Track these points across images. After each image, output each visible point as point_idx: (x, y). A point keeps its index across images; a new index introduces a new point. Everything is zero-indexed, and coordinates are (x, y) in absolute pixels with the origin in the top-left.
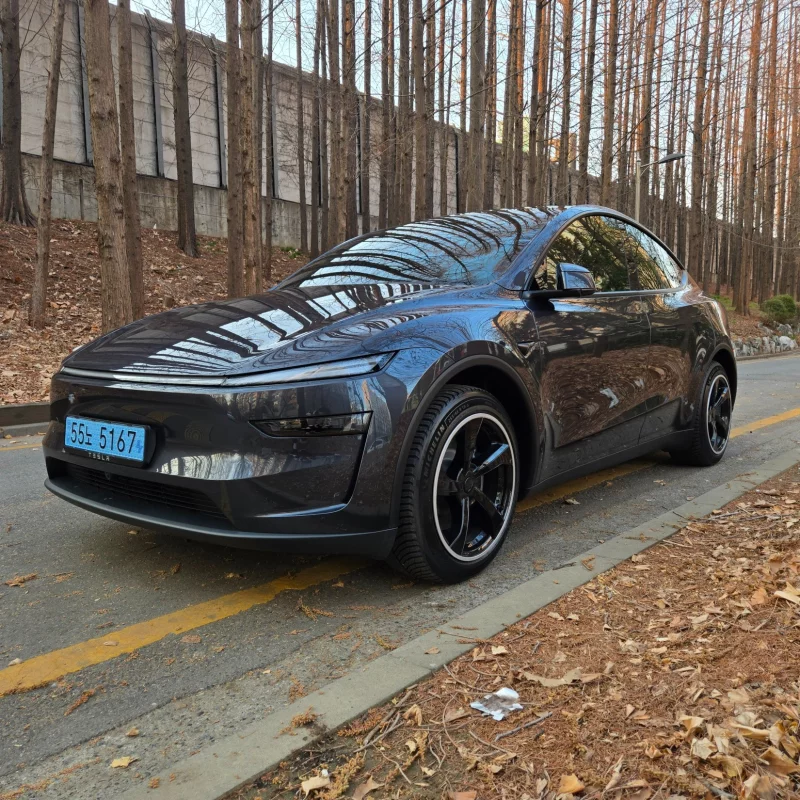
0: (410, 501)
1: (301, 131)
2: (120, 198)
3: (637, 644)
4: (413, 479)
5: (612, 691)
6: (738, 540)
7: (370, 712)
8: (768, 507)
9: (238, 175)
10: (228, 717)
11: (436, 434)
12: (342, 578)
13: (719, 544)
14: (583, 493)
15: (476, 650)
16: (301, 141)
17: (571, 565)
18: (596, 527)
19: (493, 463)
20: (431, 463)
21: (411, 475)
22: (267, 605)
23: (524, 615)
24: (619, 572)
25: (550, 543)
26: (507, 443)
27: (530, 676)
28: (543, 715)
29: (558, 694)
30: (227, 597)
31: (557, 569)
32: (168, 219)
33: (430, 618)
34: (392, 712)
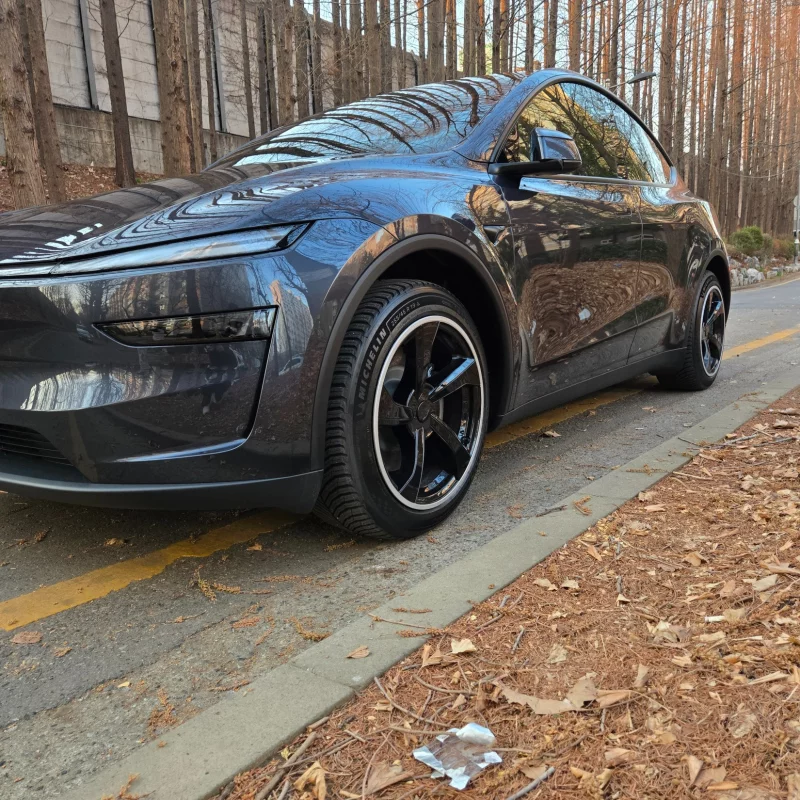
0: (341, 433)
1: (246, 54)
2: (29, 115)
3: (676, 629)
4: (343, 403)
5: (653, 722)
6: (769, 467)
7: (237, 780)
8: (792, 428)
9: (170, 94)
10: (42, 770)
11: (374, 342)
12: (260, 539)
13: (745, 474)
14: (563, 423)
15: (427, 648)
16: (247, 66)
17: (561, 509)
18: (582, 462)
19: (454, 383)
20: (368, 381)
21: (341, 397)
22: (150, 581)
23: (499, 584)
24: (625, 516)
25: (529, 482)
26: (472, 357)
27: (513, 696)
28: (539, 773)
29: (561, 729)
30: (97, 573)
31: (541, 515)
32: (105, 156)
33: (372, 588)
34: (276, 778)
